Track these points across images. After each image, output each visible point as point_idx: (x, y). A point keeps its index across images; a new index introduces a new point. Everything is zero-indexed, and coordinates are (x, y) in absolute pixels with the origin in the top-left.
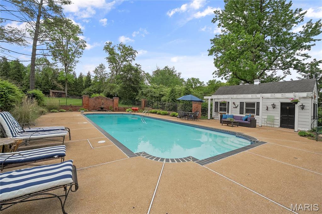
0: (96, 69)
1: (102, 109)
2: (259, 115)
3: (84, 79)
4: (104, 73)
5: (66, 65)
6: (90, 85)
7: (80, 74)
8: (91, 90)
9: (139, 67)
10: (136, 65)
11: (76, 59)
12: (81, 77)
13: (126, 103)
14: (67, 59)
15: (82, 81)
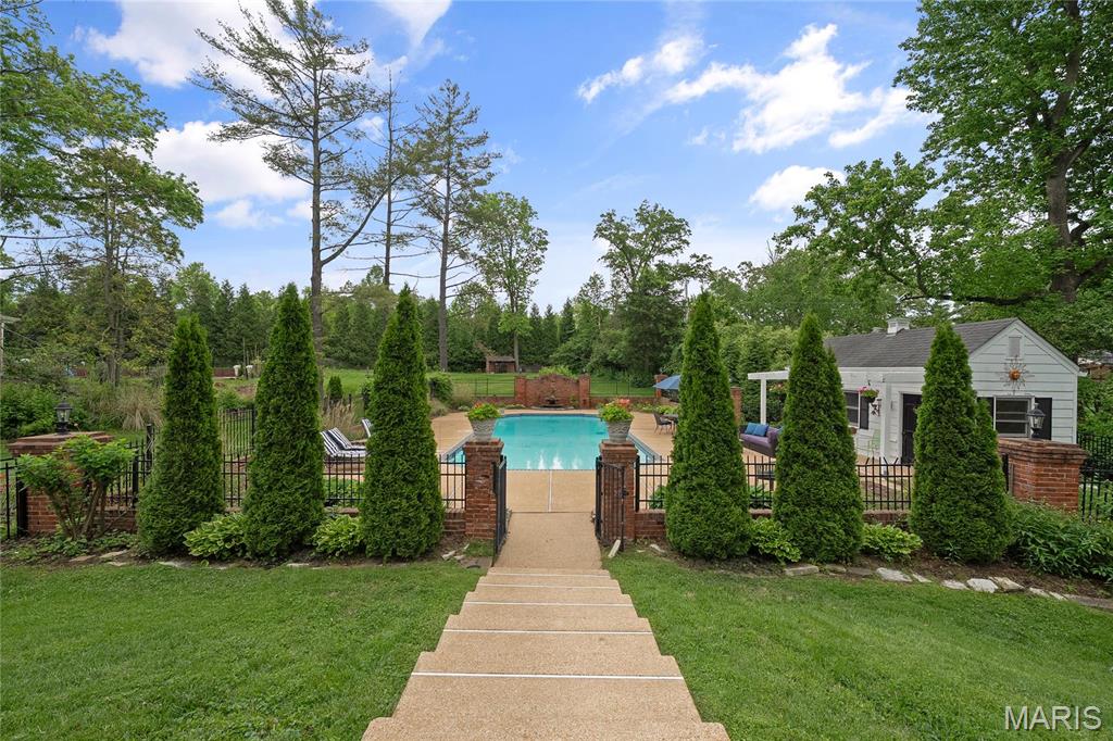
0: (582, 290)
1: (552, 404)
2: (867, 428)
3: (557, 322)
4: (602, 298)
5: (512, 294)
6: (570, 335)
7: (546, 310)
8: (570, 350)
9: (704, 263)
10: (694, 260)
11: (531, 277)
12: (550, 316)
13: (640, 382)
14: (515, 279)
15: (555, 327)
